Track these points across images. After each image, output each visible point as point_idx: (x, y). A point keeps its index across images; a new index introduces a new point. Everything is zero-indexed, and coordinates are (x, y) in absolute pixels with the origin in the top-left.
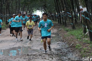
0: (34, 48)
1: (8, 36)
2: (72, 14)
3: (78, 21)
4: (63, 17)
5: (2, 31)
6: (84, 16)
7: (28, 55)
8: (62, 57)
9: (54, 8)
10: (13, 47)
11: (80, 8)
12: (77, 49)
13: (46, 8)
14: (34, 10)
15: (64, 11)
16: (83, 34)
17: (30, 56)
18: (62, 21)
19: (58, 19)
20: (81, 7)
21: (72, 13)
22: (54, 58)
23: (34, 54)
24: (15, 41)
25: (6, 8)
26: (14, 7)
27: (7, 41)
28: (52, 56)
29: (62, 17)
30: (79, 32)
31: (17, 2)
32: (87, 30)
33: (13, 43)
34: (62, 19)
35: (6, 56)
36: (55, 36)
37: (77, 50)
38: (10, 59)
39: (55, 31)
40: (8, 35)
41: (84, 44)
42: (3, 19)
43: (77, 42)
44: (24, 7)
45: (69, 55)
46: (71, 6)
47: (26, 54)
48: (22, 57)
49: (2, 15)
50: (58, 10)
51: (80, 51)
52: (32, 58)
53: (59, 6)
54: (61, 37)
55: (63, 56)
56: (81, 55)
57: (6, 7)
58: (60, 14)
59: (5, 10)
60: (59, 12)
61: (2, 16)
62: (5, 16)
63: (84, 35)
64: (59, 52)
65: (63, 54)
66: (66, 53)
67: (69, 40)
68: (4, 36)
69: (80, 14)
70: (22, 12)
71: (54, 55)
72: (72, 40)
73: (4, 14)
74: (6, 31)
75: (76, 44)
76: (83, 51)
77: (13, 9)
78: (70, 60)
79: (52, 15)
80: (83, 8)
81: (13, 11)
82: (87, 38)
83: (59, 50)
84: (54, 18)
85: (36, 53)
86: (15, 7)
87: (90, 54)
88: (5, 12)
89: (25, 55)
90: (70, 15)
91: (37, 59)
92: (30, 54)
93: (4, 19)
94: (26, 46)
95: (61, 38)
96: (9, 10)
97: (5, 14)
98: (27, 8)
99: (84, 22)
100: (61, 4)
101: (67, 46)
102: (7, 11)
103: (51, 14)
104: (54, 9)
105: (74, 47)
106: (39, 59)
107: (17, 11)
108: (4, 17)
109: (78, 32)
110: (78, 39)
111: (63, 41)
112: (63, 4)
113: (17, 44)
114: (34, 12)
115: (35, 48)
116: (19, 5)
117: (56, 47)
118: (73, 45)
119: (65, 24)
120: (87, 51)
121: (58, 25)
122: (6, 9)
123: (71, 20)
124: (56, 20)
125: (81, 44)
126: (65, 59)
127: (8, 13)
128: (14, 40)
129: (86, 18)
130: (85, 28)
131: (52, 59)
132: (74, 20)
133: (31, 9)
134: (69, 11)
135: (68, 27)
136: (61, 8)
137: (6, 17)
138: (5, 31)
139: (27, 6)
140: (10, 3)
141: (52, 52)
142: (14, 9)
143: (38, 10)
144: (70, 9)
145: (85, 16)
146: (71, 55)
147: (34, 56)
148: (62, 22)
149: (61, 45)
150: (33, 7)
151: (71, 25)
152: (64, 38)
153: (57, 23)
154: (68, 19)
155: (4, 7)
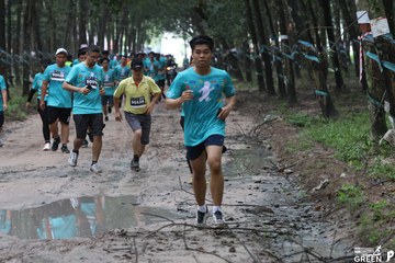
0: (150, 204)
1: (35, 151)
2: (320, 49)
3: (349, 82)
4: (280, 62)
5: (7, 126)
6: (375, 58)
7: (123, 234)
8: (274, 244)
9: (242, 20)
10: (56, 198)
11: (360, 22)
12: (343, 205)
13: (204, 24)
14: (149, 32)
15: (285, 37)
16: (371, 137)
17: (134, 237)
18: (276, 79)
19: (259, 70)
20: (362, 17)
21: (320, 42)
22: (240, 249)
23: (152, 228)
24: (64, 172)
25: (22, 21)
26: (62, 18)
27: (28, 172)
28: (233, 237)
29: (279, 64)
30: (353, 130)
32: (391, 119)
33: (58, 179)
34: (275, 73)
35: (24, 241)
36: (243, 146)
37: (341, 211)
38: (45, 253)
39: (246, 124)
40: (33, 146)
41: (376, 183)
42: (10, 71)
43: (343, 175)
44: (107, 18)
45: (306, 232)
46: (320, 14)
47: (116, 230)
48: (99, 244)
49: (8, 55)
50: (257, 29)
51: (359, 217)
52: (140, 250)
53: (263, 12)
54: (270, 155)
55: (282, 237)
56: (362, 234)
57: (26, 17)
58: (265, 49)
59: (18, 34)
60: (265, 42)
61: (5, 58)
62: (21, 57)
63: (376, 141)
64: (261, 221)
65: (283, 230)
66: (292, 224)
67: (308, 164)
68: (18, 150)
70: (96, 40)
71: (238, 235)
72: (320, 164)
73: (17, 52)
74: (25, 129)
75: (337, 184)
76: (368, 216)
77: (55, 26)
78: (311, 257)
79: (231, 54)
80: (371, 22)
81: (58, 37)
82: (387, 155)
83: (261, 210)
84: (242, 69)
85: (162, 224)
86: (65, 17)
88: (22, 41)
89: (111, 233)
90: (311, 53)
91: (166, 253)
92: (131, 230)
93: (17, 71)
94: (117, 194)
95: (274, 157)
96: (38, 34)
97: (21, 49)
98: (117, 22)
99: (375, 83)
100: (272, 4)
101: (299, 193)
102: (27, 37)
103: (226, 47)
104: (239, 28)
105: (330, 196)
106: (172, 253)
107: (75, 36)
108: (16, 66)
109: (348, 132)
110: (346, 159)
111: (281, 171)
112: (279, 3)
113: (75, 183)
114: (149, 42)
115: (154, 203)
116: (84, 8)
117: (248, 200)
118: (324, 187)
119: (290, 96)
120: (387, 213)
121: (260, 101)
122: (26, 25)
123: (315, 76)
124: (249, 78)
125: (361, 183)
126: (287, 253)
127: (33, 44)
128: (58, 166)
129: (387, 65)
130: (381, 114)
131: (233, 250)
132: (331, 77)
133: (139, 26)
134: (309, 35)
135: (304, 107)
136: (274, 21)
137: (24, 64)
138: (18, 126)
139: (121, 14)
141: (232, 219)
142: (62, 29)
143: (170, 29)
144: (312, 27)
145: (381, 58)
146: (315, 232)
147: (148, 237)
148: (276, 87)
149: (271, 189)
150: (148, 18)
151: (315, 97)
152: (285, 155)
153: (255, 88)
154: (303, 72)
155: (15, 18)
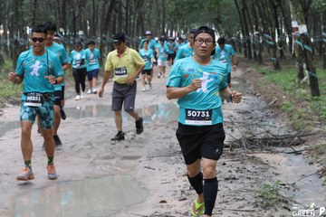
3: (287, 54)
6: (300, 43)
9: (238, 24)
12: (284, 111)
13: (220, 25)
15: (257, 33)
16: (297, 80)
18: (253, 52)
19: (245, 47)
20: (294, 24)
26: (154, 21)
29: (254, 45)
31: (159, 12)
32: (307, 72)
37: (283, 114)
41: (299, 101)
43: (284, 97)
44: (175, 22)
46: (273, 23)
51: (291, 116)
53: (248, 21)
56: (292, 125)
57: (138, 21)
58: (248, 38)
59: (134, 28)
60: (248, 34)
62: (135, 39)
63: (299, 82)
67: (267, 92)
69: (291, 39)
70: (169, 32)
72: (273, 92)
73: (133, 37)
75: (281, 101)
76: (296, 116)
79: (232, 39)
80: (299, 27)
82: (304, 88)
84: (237, 47)
86: (156, 21)
87: (310, 122)
88: (135, 31)
90: (270, 40)
95: (251, 88)
98: (180, 24)
99: (299, 55)
100: (251, 17)
102: (138, 29)
103: (229, 37)
104: (236, 28)
105: (278, 107)
109: (287, 77)
110: (285, 90)
111: (255, 94)
112: (255, 17)
113: (159, 98)
116: (164, 17)
117: (240, 108)
118: (275, 102)
119: (259, 60)
120: (304, 115)
121: (245, 62)
122: (137, 24)
123: (271, 51)
124: (240, 51)
125: (292, 101)
127: (140, 33)
129: (306, 47)
130: (302, 69)
132: (278, 52)
135: (266, 65)
140: (145, 12)
145: (303, 44)
148: (253, 55)
151: (271, 60)
152: (257, 87)
153: (242, 56)
154: (265, 49)
155: (132, 21)
